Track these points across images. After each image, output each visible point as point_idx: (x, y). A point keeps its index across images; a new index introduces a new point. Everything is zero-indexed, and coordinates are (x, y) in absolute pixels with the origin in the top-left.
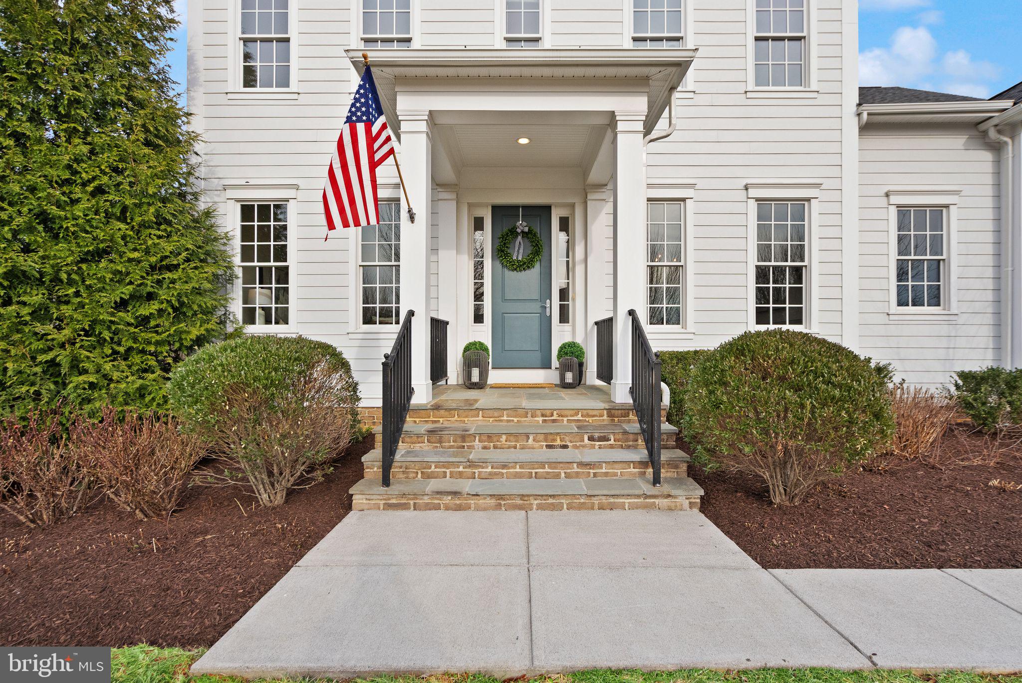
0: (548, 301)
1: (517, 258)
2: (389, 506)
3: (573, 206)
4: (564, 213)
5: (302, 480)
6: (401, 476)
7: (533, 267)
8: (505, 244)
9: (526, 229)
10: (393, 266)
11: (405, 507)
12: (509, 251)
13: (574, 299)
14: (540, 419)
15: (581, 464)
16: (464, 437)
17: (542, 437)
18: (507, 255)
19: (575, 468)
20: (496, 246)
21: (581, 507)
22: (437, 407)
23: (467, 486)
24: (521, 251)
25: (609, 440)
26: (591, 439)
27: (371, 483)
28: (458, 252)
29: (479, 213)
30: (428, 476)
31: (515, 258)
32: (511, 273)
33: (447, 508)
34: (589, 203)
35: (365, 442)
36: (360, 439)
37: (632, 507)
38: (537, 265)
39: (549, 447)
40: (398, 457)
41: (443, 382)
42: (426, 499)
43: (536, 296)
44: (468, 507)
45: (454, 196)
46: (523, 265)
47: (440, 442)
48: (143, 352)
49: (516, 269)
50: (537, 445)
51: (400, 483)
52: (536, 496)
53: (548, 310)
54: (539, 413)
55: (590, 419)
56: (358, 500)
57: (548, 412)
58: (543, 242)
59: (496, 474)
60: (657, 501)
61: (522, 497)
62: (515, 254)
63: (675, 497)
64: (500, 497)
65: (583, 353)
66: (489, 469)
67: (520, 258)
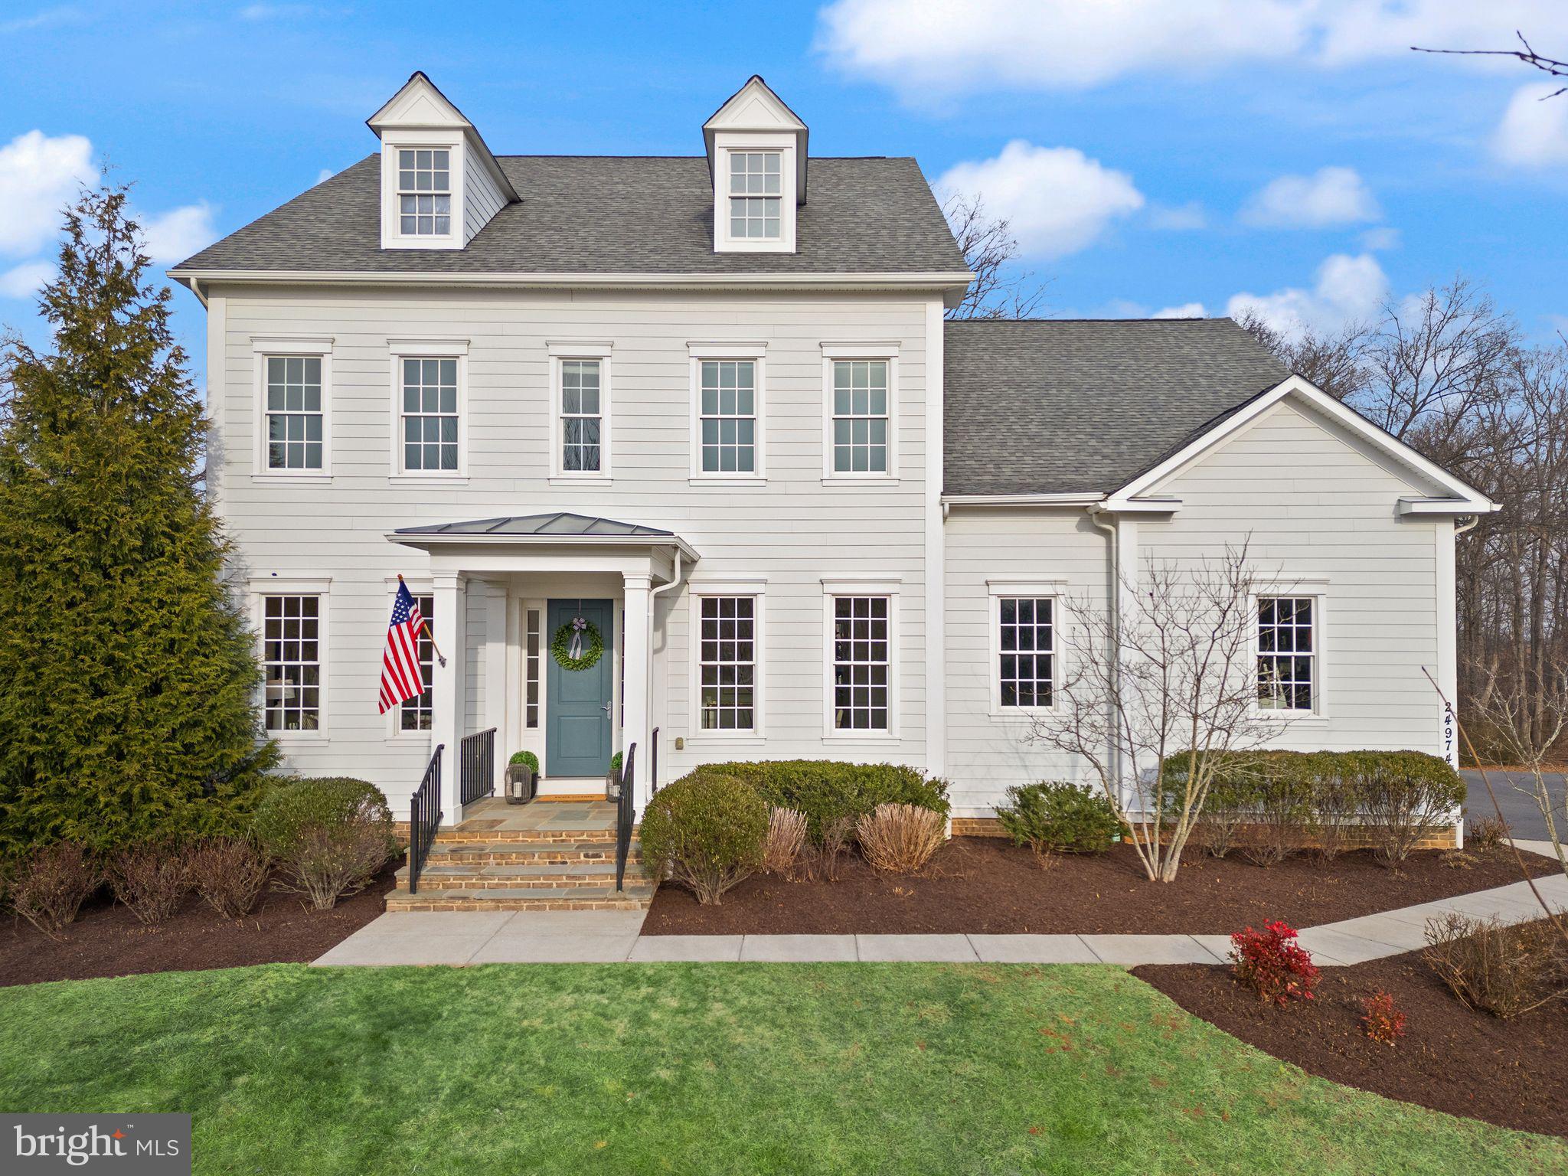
0: (609, 703)
2: (414, 909)
5: (347, 890)
6: (426, 887)
7: (592, 667)
8: (561, 641)
9: (584, 627)
11: (427, 909)
12: (565, 649)
14: (551, 839)
15: (569, 877)
16: (481, 854)
17: (545, 855)
18: (563, 653)
19: (564, 880)
20: (552, 643)
21: (560, 907)
22: (462, 829)
23: (475, 893)
24: (579, 650)
25: (600, 857)
26: (586, 856)
27: (402, 892)
29: (533, 607)
30: (447, 887)
31: (571, 657)
32: (568, 672)
33: (459, 909)
35: (398, 861)
36: (397, 857)
37: (599, 907)
38: (597, 666)
39: (551, 863)
40: (423, 872)
41: (489, 795)
42: (443, 903)
43: (596, 697)
44: (473, 909)
46: (580, 664)
47: (461, 860)
48: (192, 777)
49: (572, 669)
50: (541, 861)
51: (424, 891)
52: (526, 900)
53: (609, 713)
54: (550, 834)
55: (594, 839)
56: (391, 904)
57: (558, 833)
59: (501, 885)
60: (617, 903)
61: (515, 900)
63: (630, 900)
64: (499, 901)
66: (496, 881)
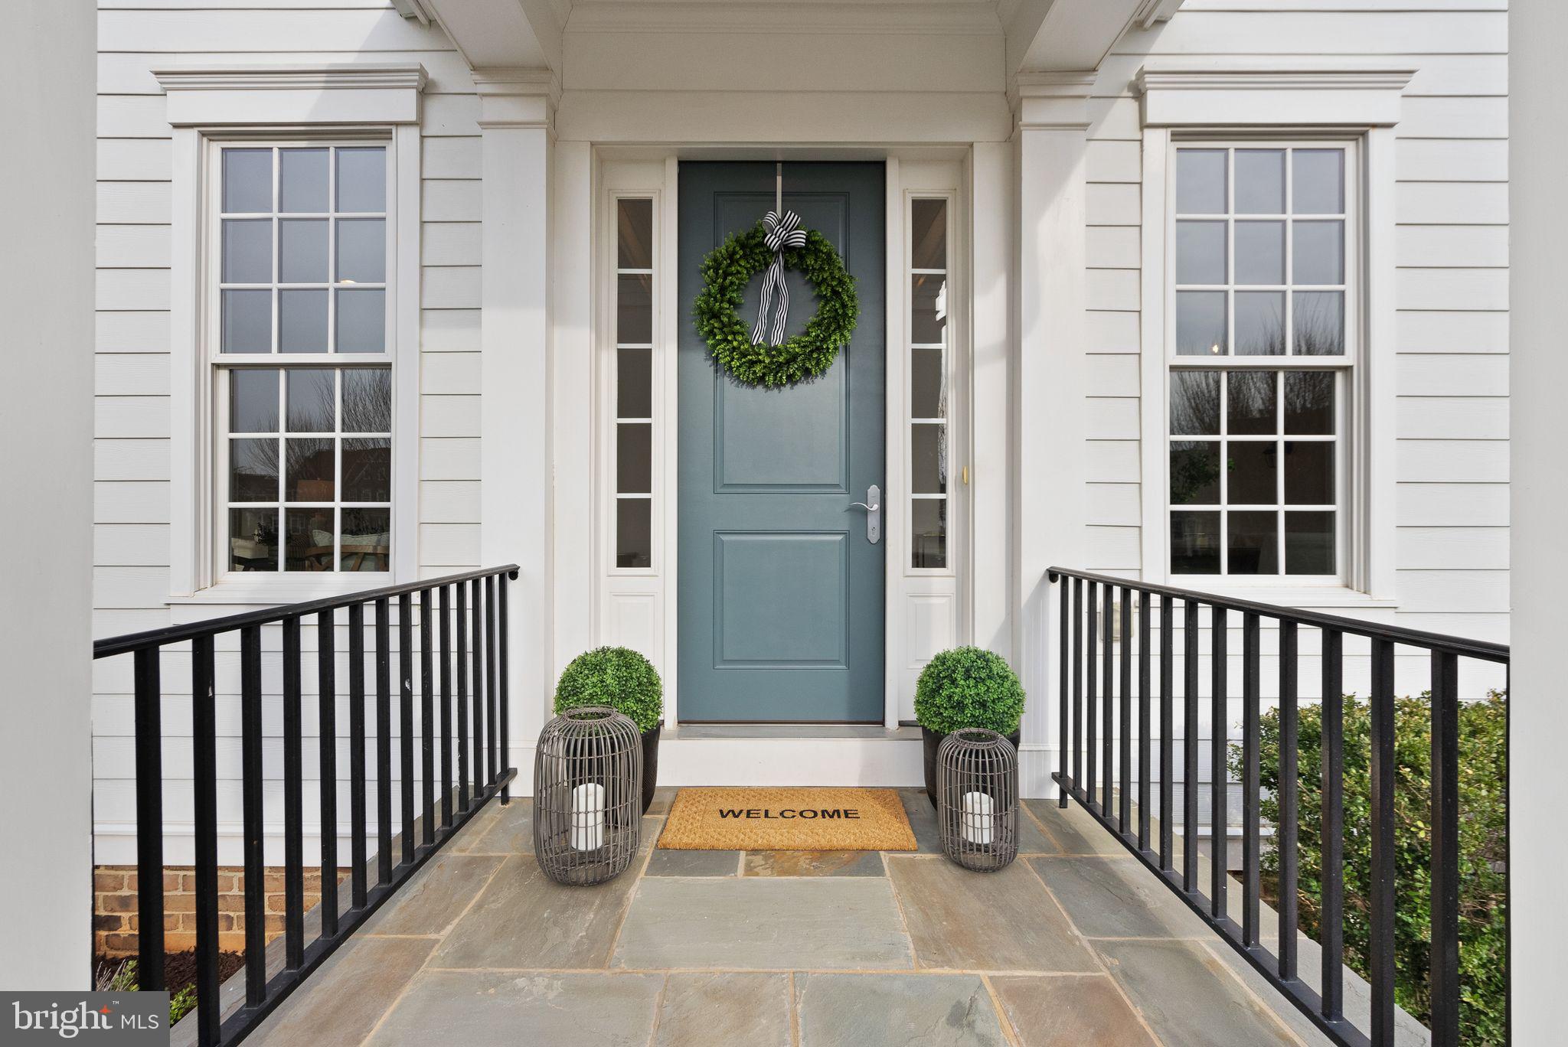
0: (874, 490)
1: (767, 338)
3: (961, 159)
4: (929, 184)
7: (823, 372)
8: (723, 290)
9: (799, 239)
10: (332, 366)
12: (737, 316)
13: (966, 485)
18: (730, 329)
20: (697, 300)
24: (782, 314)
28: (555, 313)
29: (635, 186)
31: (758, 339)
32: (746, 392)
34: (1028, 139)
38: (837, 365)
43: (833, 473)
45: (537, 111)
46: (788, 362)
49: (761, 380)
53: (873, 521)
58: (858, 285)
62: (761, 326)
65: (1018, 699)
67: (777, 340)
